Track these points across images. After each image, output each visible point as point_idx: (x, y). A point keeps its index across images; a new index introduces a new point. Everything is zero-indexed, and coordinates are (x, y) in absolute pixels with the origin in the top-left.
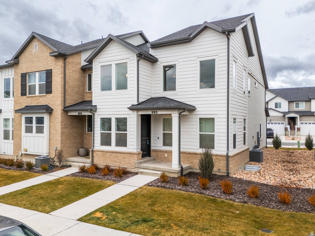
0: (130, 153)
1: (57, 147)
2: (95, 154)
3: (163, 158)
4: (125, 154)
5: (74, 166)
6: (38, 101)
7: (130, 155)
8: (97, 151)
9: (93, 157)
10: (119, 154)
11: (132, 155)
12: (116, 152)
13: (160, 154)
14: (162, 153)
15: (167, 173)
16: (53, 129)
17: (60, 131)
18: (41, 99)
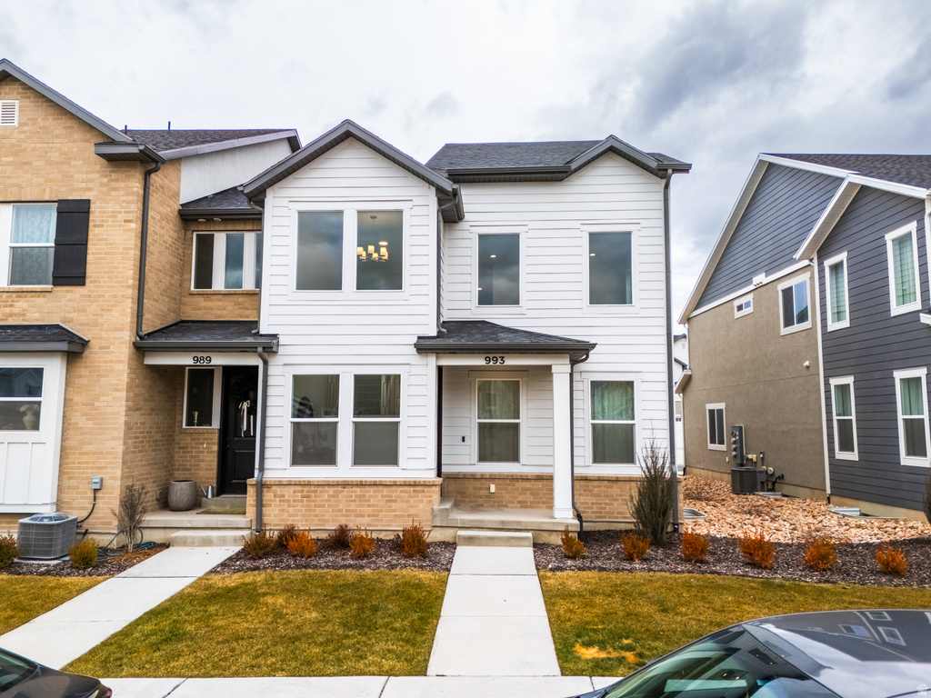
0: (415, 484)
1: (102, 480)
2: (268, 496)
3: (481, 497)
4: (394, 488)
5: (184, 542)
6: (7, 310)
7: (412, 489)
8: (280, 484)
9: (260, 505)
10: (372, 489)
11: (420, 488)
12: (361, 484)
13: (470, 485)
14: (478, 484)
15: (545, 534)
16: (84, 414)
17: (122, 419)
18: (22, 304)
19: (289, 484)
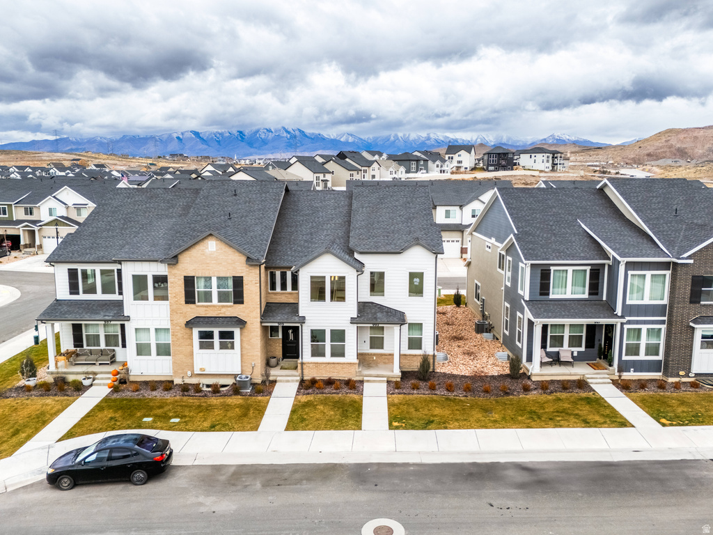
1: (254, 364)
2: (304, 366)
3: (371, 361)
4: (344, 364)
5: (281, 381)
6: (220, 312)
7: (350, 365)
8: (308, 363)
9: (302, 369)
10: (336, 365)
11: (352, 365)
12: (333, 363)
13: (367, 356)
14: (370, 356)
15: (390, 378)
16: (247, 344)
18: (224, 310)
19: (311, 363)
